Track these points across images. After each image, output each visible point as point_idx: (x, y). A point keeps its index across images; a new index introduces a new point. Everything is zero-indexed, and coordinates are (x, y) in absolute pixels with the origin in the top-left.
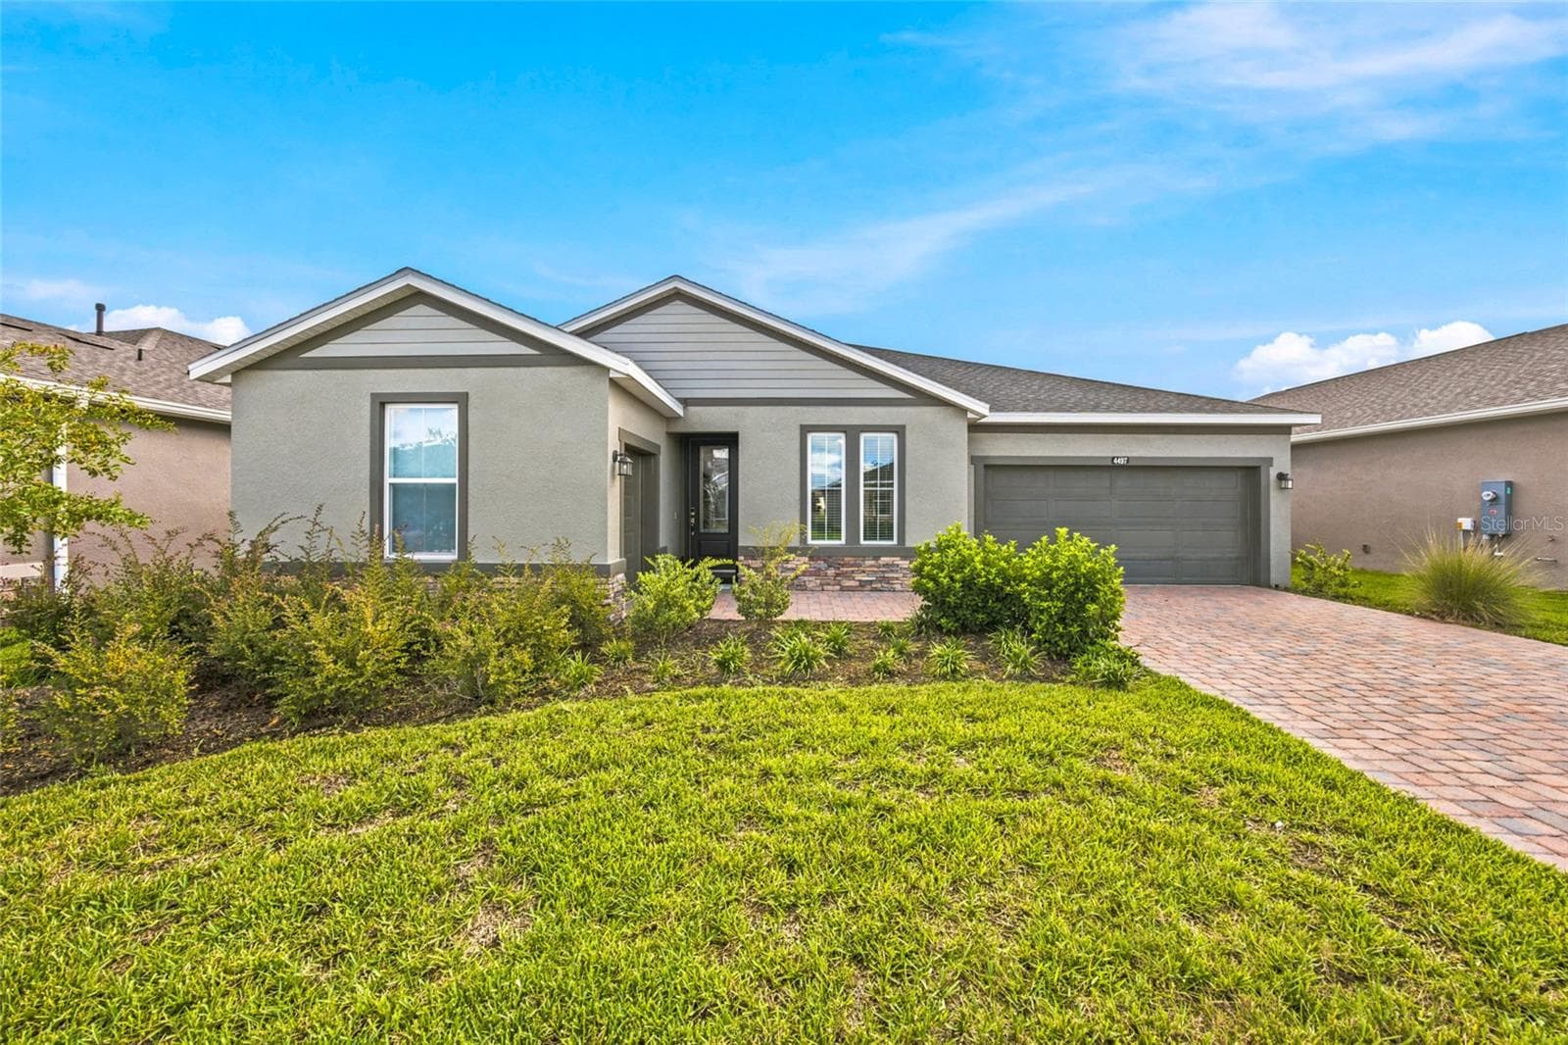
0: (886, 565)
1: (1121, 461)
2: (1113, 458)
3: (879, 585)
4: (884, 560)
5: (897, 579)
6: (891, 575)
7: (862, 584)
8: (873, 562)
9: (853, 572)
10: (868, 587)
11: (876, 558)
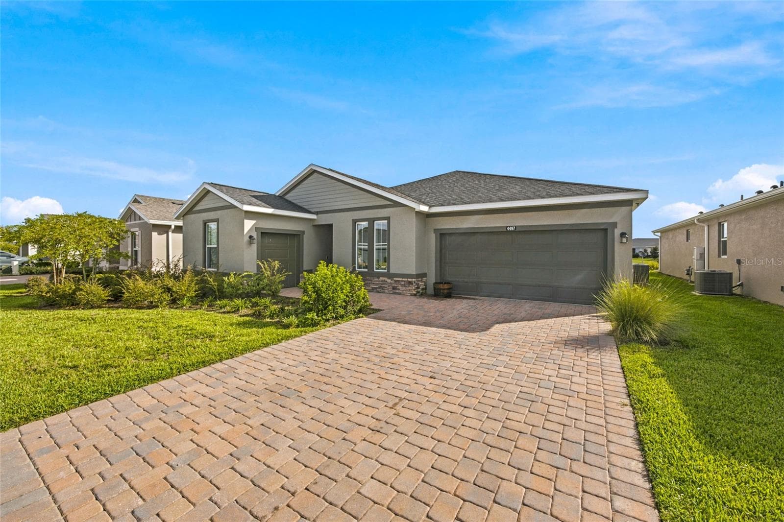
0: (382, 281)
1: (512, 229)
2: (507, 227)
3: (379, 290)
4: (381, 278)
5: (386, 287)
6: (384, 286)
7: (373, 289)
8: (377, 279)
9: (370, 283)
10: (375, 291)
11: (378, 277)
